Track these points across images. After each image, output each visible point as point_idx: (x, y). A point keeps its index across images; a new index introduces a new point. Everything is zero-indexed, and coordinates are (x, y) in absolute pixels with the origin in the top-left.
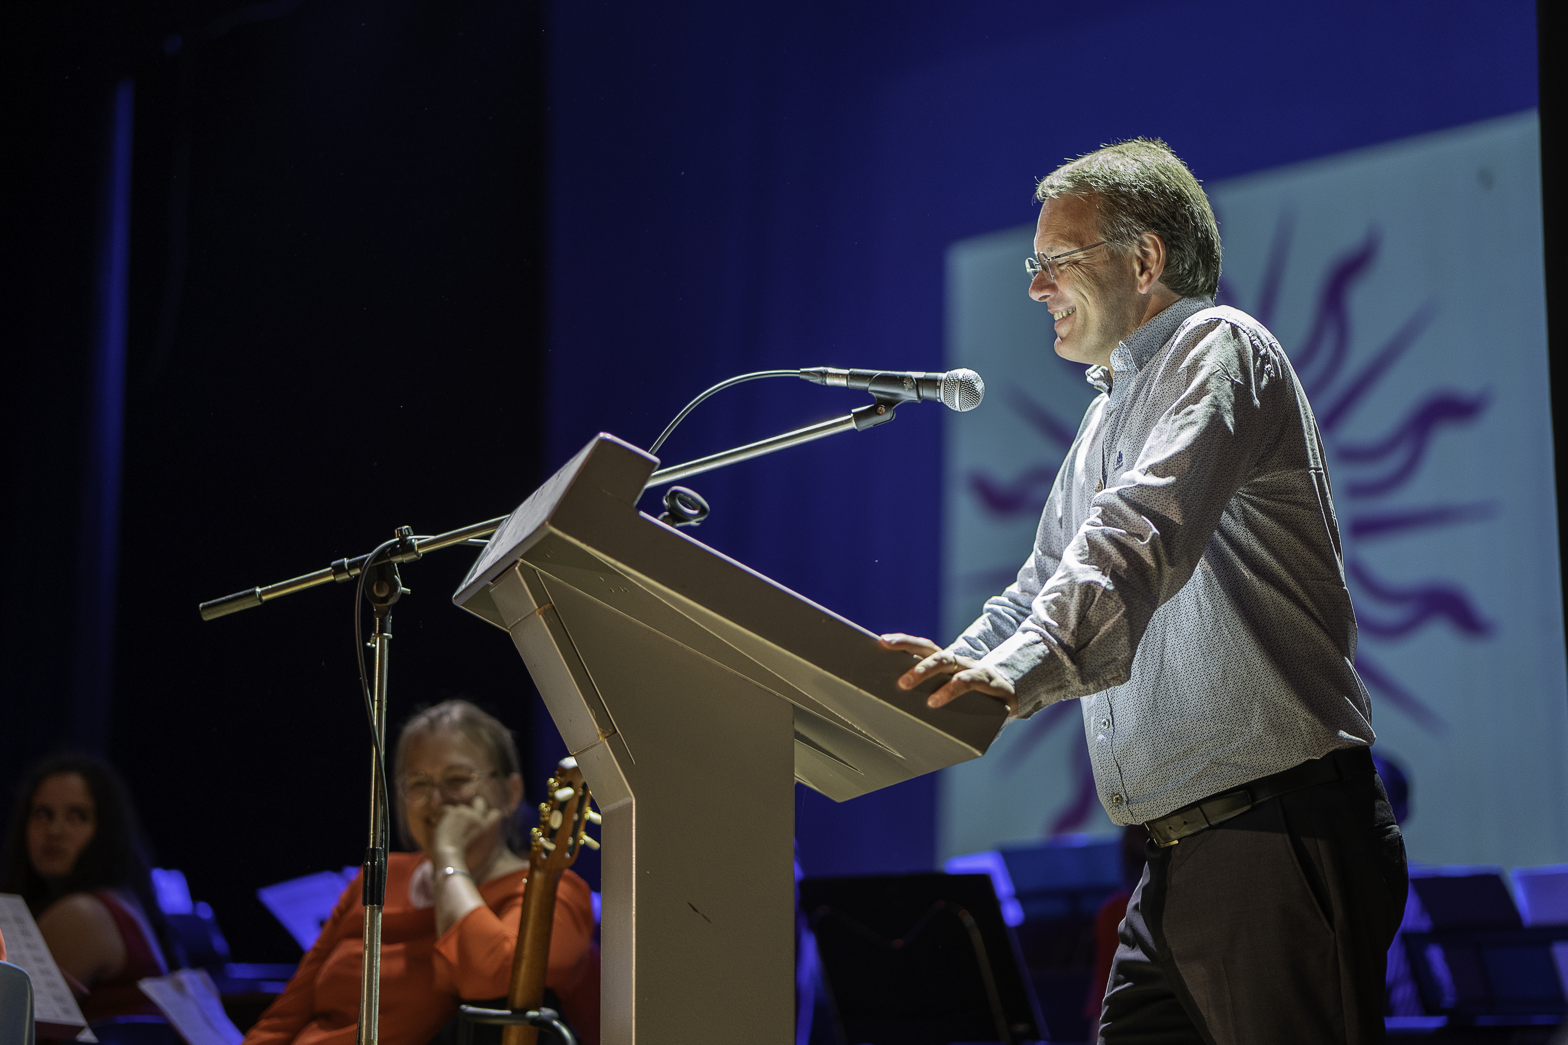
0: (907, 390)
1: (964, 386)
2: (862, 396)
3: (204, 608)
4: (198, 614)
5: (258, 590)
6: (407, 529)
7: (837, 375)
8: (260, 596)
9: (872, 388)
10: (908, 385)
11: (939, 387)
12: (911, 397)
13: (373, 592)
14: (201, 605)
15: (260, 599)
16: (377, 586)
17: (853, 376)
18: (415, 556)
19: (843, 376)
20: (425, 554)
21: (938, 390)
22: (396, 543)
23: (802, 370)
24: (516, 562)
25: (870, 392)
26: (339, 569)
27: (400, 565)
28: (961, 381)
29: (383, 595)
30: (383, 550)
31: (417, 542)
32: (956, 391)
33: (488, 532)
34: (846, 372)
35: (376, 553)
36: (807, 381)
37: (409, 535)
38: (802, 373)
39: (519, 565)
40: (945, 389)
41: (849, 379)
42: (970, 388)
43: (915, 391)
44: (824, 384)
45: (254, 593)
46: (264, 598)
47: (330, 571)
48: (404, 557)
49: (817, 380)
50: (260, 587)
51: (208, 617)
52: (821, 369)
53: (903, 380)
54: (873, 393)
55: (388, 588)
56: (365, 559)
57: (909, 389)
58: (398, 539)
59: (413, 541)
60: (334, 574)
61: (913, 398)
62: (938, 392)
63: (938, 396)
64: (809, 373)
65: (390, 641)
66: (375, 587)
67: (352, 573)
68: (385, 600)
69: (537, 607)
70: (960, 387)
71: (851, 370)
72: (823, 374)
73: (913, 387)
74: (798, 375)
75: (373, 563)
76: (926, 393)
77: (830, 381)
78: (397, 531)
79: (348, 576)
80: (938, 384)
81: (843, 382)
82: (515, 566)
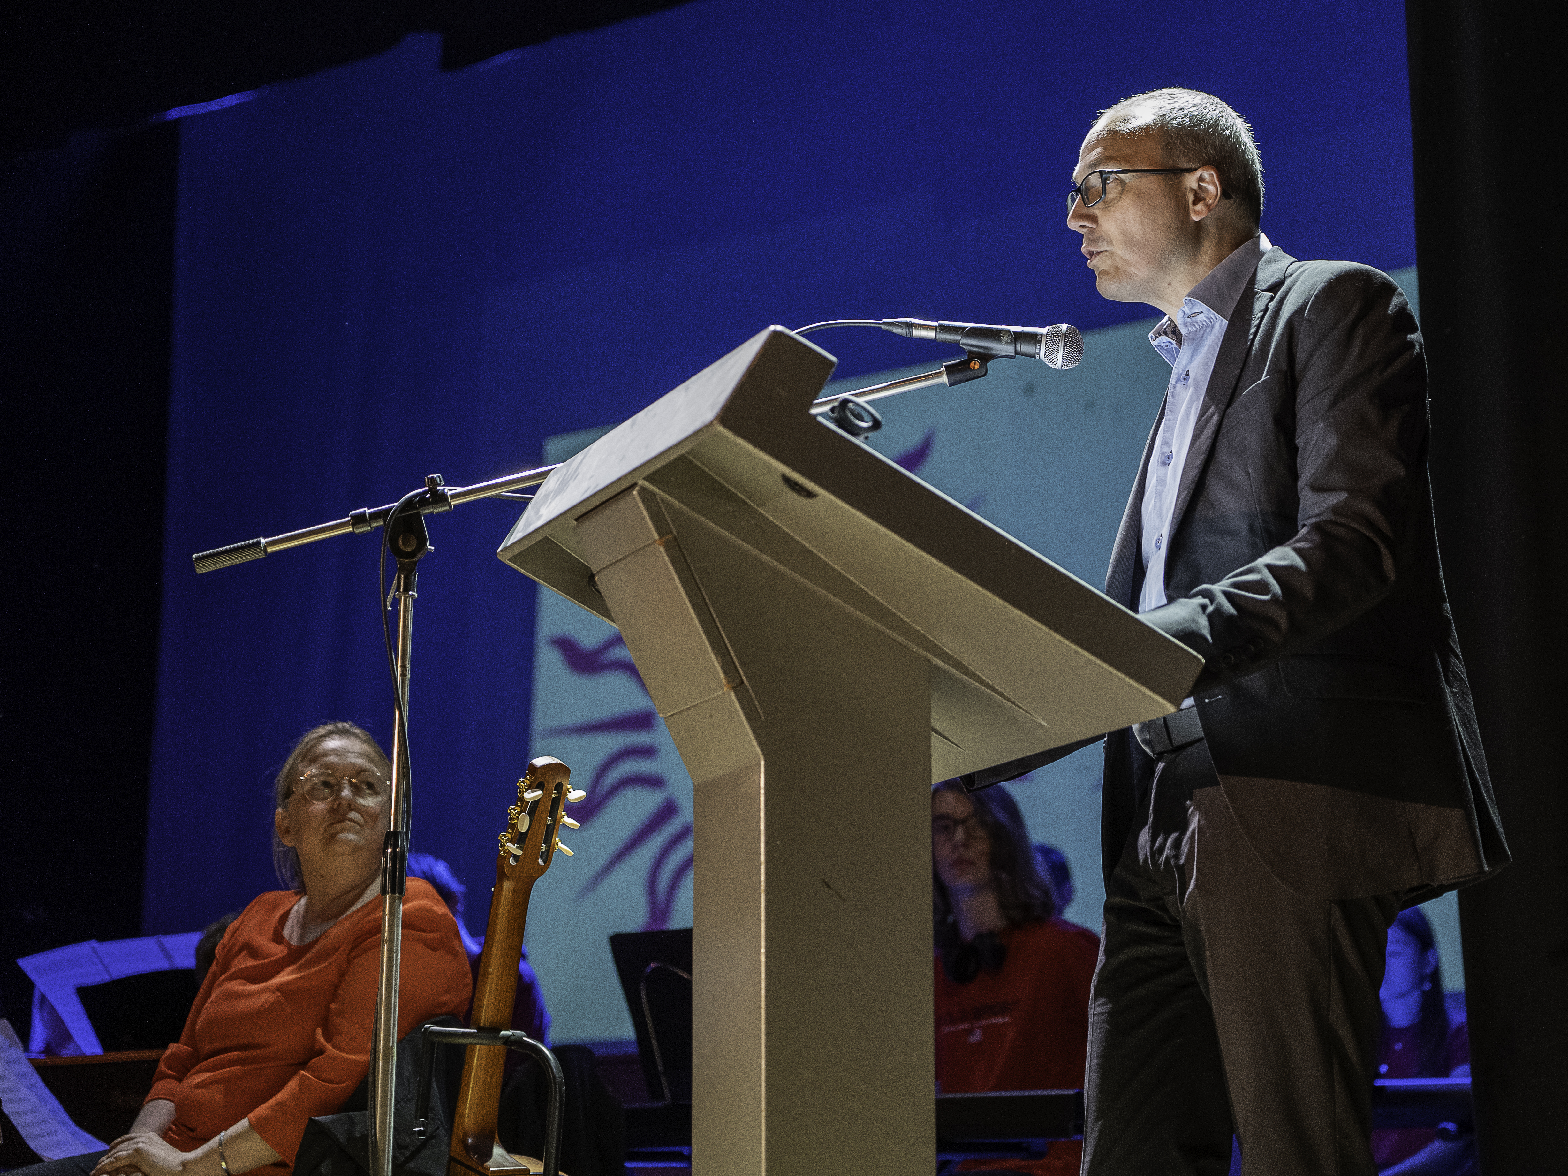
0: (1004, 343)
1: (1068, 340)
2: (953, 349)
3: (198, 559)
4: (191, 565)
5: (263, 541)
6: (439, 477)
7: (924, 327)
8: (265, 547)
9: (965, 341)
10: (1006, 339)
11: (1040, 342)
12: (1007, 352)
13: (399, 547)
14: (194, 556)
15: (265, 551)
16: (402, 539)
17: (943, 329)
18: (448, 508)
19: (931, 328)
20: (455, 506)
21: (1039, 344)
22: (425, 492)
23: (884, 320)
24: (635, 485)
25: (961, 345)
26: (359, 520)
27: (428, 517)
28: (1066, 335)
29: (409, 549)
30: (410, 500)
31: (449, 493)
32: (1060, 346)
33: (537, 482)
34: (935, 324)
35: (403, 503)
36: (890, 333)
37: (439, 485)
38: (884, 323)
39: (637, 488)
40: (1046, 343)
41: (938, 331)
42: (1075, 343)
43: (1013, 345)
44: (909, 336)
45: (259, 543)
46: (270, 550)
47: (348, 521)
48: (435, 508)
49: (902, 332)
50: (265, 538)
51: (202, 569)
52: (908, 320)
53: (1000, 333)
54: (964, 347)
55: (415, 543)
56: (391, 508)
57: (1007, 343)
58: (427, 488)
59: (446, 491)
60: (353, 525)
61: (1010, 352)
62: (1038, 347)
63: (1037, 351)
64: (894, 325)
65: (415, 601)
66: (400, 541)
67: (373, 525)
68: (412, 555)
69: (657, 537)
70: (1065, 341)
71: (940, 322)
72: (910, 325)
73: (1011, 341)
74: (880, 326)
75: (398, 514)
76: (1025, 348)
77: (916, 333)
78: (428, 478)
79: (369, 528)
80: (1039, 338)
81: (931, 334)
82: (634, 490)
